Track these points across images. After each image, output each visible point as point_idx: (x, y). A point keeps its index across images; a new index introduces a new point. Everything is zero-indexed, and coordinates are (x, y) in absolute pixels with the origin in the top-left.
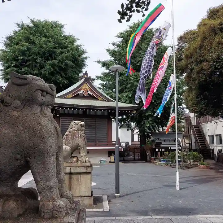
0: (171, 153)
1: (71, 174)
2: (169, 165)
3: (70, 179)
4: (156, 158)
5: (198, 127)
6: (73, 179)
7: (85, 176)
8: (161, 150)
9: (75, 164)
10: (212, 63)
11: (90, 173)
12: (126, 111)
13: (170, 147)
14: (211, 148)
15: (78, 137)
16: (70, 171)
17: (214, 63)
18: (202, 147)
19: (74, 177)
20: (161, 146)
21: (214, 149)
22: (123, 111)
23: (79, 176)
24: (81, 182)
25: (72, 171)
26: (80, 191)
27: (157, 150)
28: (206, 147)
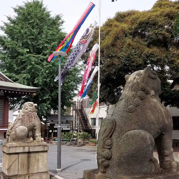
0: (66, 133)
1: (29, 153)
2: (65, 143)
3: (29, 157)
4: (50, 138)
5: (82, 111)
6: (31, 158)
7: (42, 154)
8: (54, 131)
9: (32, 144)
10: (123, 60)
11: (46, 151)
12: (23, 93)
13: (62, 128)
14: (93, 128)
15: (35, 118)
16: (29, 151)
17: (124, 60)
18: (86, 128)
19: (32, 155)
20: (55, 127)
21: (95, 129)
22: (20, 93)
23: (37, 154)
24: (38, 160)
25: (31, 150)
26: (38, 168)
27: (51, 131)
28: (88, 128)
